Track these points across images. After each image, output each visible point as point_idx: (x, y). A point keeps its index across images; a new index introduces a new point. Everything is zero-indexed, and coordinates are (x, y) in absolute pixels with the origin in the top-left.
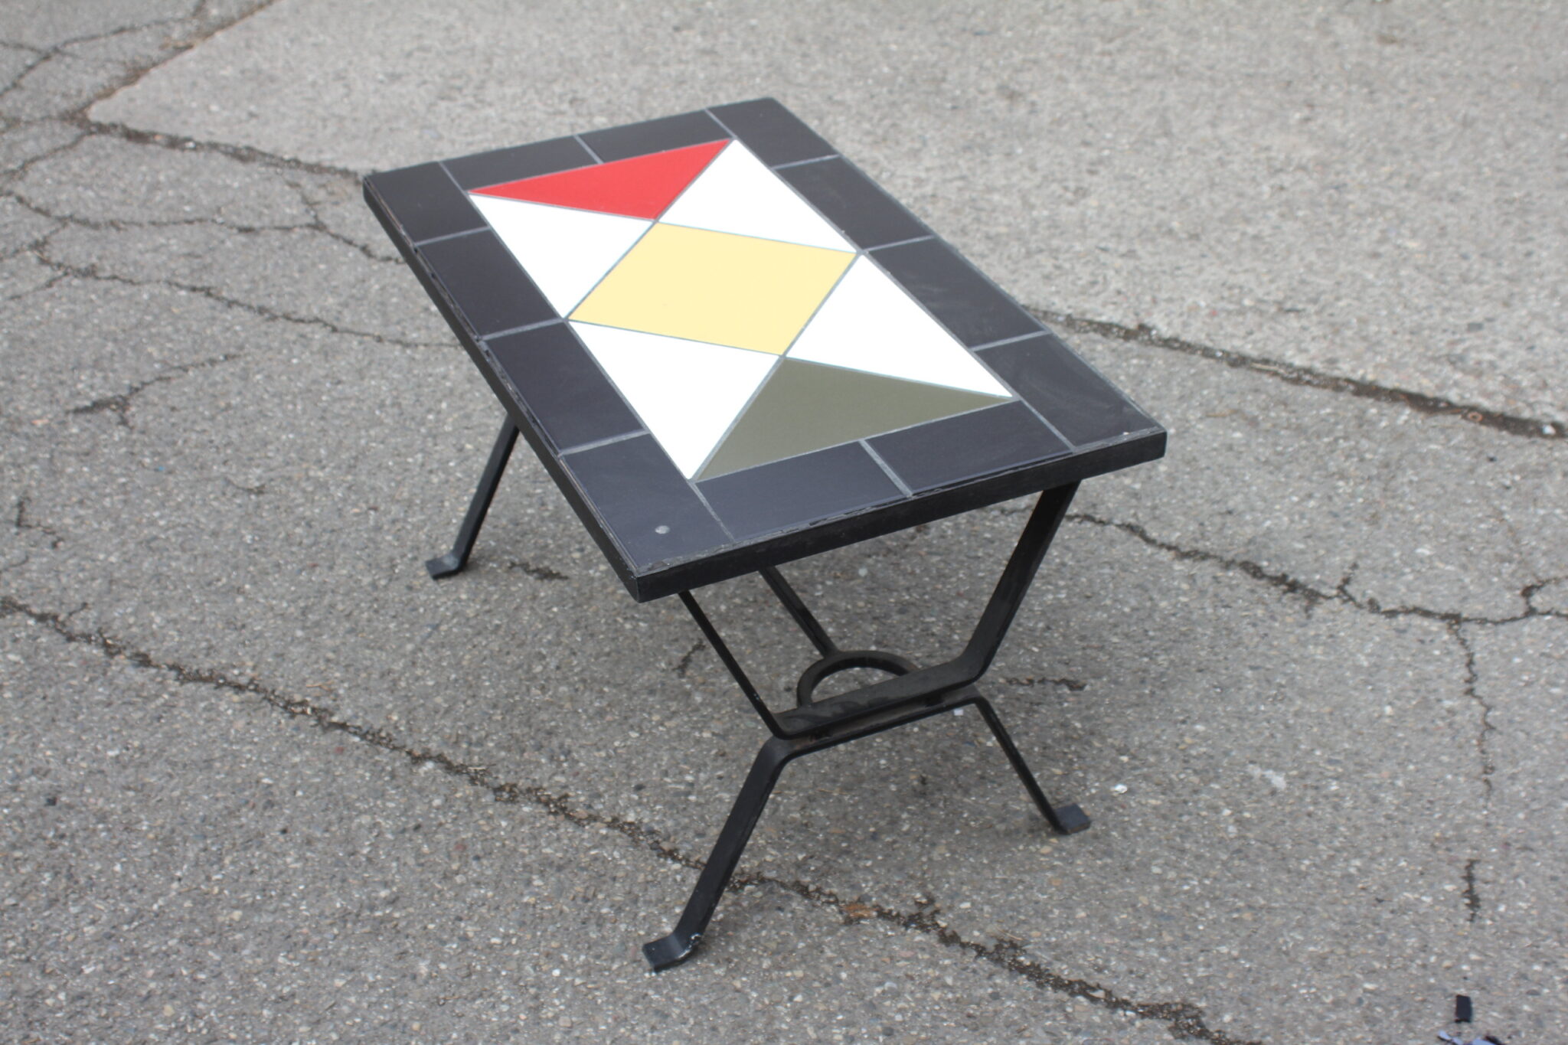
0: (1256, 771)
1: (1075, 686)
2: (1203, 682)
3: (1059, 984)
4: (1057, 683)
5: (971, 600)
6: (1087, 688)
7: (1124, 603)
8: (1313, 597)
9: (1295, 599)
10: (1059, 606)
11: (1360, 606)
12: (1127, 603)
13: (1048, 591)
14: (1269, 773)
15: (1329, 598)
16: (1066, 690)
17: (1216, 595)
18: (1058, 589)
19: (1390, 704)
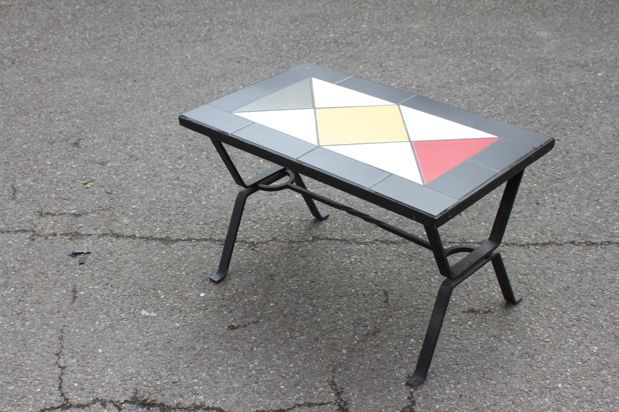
0: (153, 314)
1: (232, 328)
2: (179, 344)
3: (206, 240)
4: (239, 326)
5: (291, 352)
6: (226, 328)
7: (222, 371)
8: (134, 401)
9: (142, 397)
10: (251, 360)
11: (111, 401)
12: (221, 372)
13: (258, 366)
14: (148, 314)
15: (126, 401)
16: (234, 324)
17: (180, 388)
18: (254, 368)
19: (99, 354)
